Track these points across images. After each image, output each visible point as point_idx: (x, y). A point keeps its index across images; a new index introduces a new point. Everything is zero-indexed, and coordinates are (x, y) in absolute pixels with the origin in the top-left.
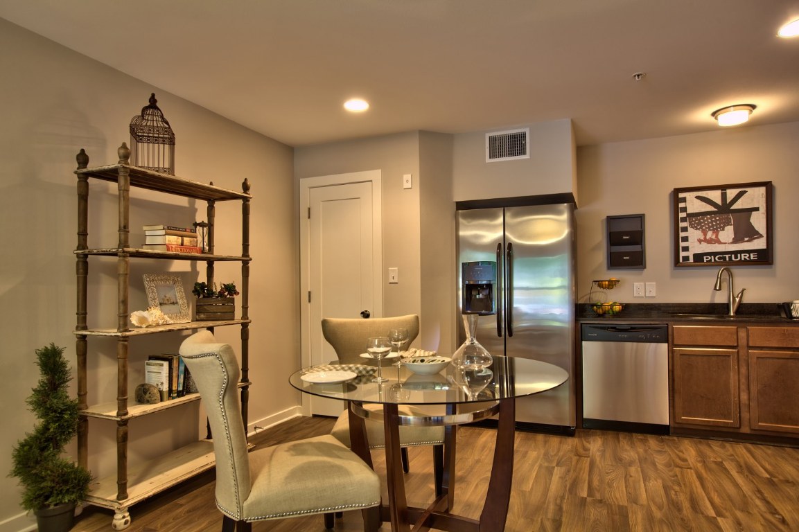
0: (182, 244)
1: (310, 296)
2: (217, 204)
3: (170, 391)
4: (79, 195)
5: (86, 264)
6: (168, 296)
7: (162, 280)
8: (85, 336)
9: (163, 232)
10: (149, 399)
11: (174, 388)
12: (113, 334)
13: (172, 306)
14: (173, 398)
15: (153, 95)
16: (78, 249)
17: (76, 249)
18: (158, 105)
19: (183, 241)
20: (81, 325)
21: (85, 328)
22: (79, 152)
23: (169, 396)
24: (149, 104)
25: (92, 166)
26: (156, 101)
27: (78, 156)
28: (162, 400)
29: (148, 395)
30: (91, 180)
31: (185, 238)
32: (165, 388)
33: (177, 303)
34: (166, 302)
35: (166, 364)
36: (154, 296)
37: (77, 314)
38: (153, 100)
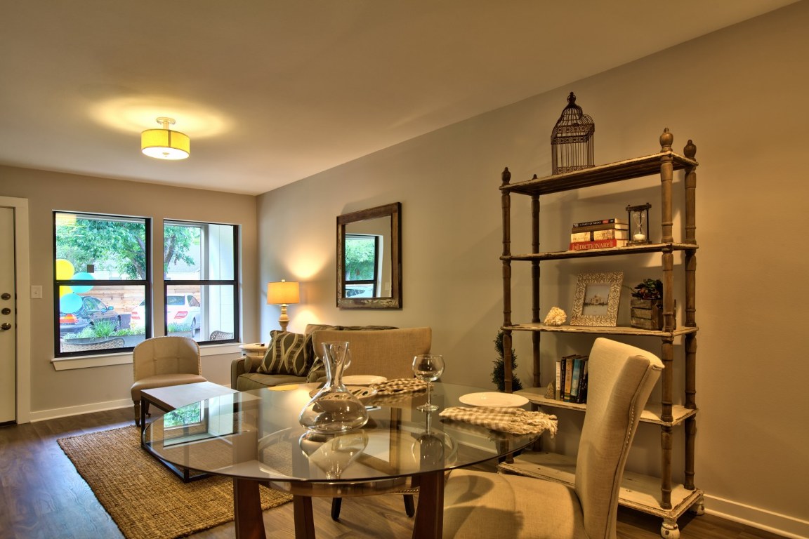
6: (599, 295)
7: (596, 279)
13: (601, 307)
14: (565, 401)
15: (572, 94)
18: (577, 103)
34: (594, 302)
36: (580, 296)
38: (572, 99)
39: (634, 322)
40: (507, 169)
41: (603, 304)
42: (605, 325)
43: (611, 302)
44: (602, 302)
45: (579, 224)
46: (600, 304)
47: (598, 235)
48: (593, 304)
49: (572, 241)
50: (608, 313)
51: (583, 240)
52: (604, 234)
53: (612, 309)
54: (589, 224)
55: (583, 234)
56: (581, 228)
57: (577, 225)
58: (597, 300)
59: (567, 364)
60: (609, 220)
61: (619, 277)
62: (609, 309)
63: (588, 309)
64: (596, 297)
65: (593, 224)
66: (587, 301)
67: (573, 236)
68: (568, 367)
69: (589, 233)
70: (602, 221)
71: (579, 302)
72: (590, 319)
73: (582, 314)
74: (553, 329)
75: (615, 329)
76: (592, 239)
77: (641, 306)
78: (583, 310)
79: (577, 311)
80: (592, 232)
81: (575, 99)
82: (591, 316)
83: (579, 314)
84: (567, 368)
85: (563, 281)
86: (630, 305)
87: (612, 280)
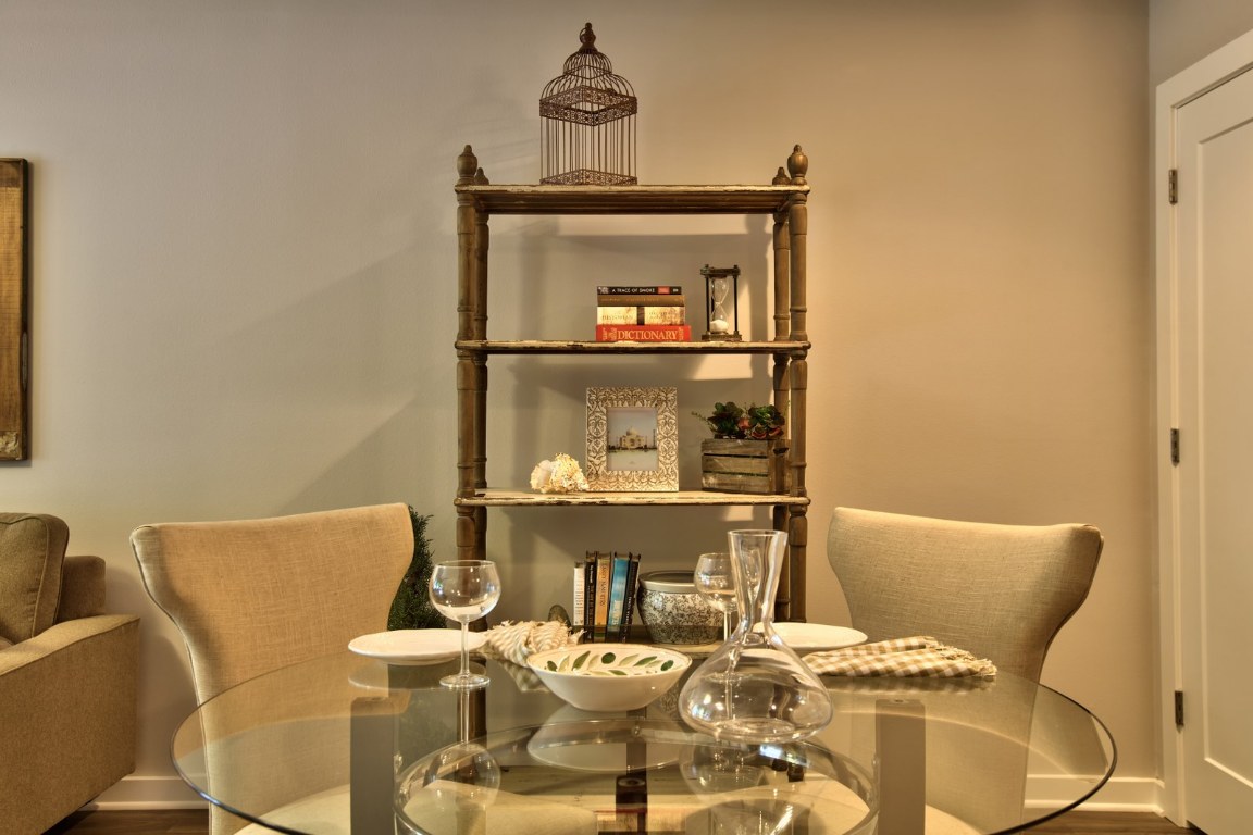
1: (1175, 445)
5: (483, 371)
6: (635, 432)
7: (625, 399)
13: (642, 454)
15: (589, 26)
18: (598, 45)
19: (641, 315)
24: (581, 45)
33: (654, 448)
34: (628, 444)
36: (598, 431)
38: (588, 37)
39: (712, 480)
40: (469, 148)
41: (645, 448)
42: (659, 488)
43: (662, 445)
44: (642, 444)
45: (610, 289)
46: (640, 448)
47: (653, 315)
48: (626, 449)
49: (600, 321)
50: (661, 465)
51: (621, 322)
52: (664, 314)
53: (669, 461)
54: (632, 291)
55: (622, 309)
56: (613, 296)
57: (605, 290)
58: (632, 441)
59: (599, 570)
60: (671, 289)
61: (670, 396)
62: (662, 458)
63: (617, 457)
64: (628, 434)
65: (638, 293)
66: (613, 443)
67: (601, 311)
68: (602, 577)
69: (634, 311)
70: (656, 289)
71: (597, 444)
72: (627, 478)
73: (608, 469)
74: (556, 498)
75: (677, 495)
76: (641, 322)
77: (738, 451)
78: (608, 461)
79: (597, 462)
80: (640, 306)
81: (595, 38)
82: (627, 473)
83: (602, 469)
84: (600, 577)
85: (527, 400)
86: (699, 448)
87: (658, 402)
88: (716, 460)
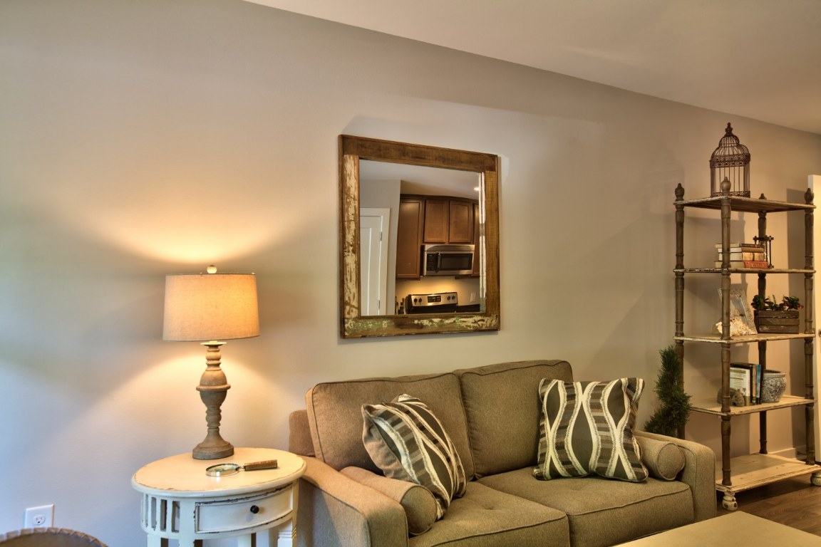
0: (753, 260)
2: (769, 216)
3: (751, 397)
4: (677, 222)
5: (682, 281)
8: (682, 341)
9: (740, 250)
10: (736, 402)
11: (754, 395)
12: (718, 341)
14: (754, 404)
15: (729, 124)
16: (677, 268)
17: (674, 267)
19: (754, 256)
20: (679, 332)
21: (682, 335)
22: (677, 186)
23: (751, 402)
24: (726, 133)
25: (687, 198)
26: (732, 129)
27: (676, 190)
28: (745, 405)
29: (734, 399)
30: (687, 209)
31: (756, 254)
32: (747, 394)
35: (748, 371)
37: (676, 322)
38: (729, 128)
69: (751, 254)
88: (768, 320)
